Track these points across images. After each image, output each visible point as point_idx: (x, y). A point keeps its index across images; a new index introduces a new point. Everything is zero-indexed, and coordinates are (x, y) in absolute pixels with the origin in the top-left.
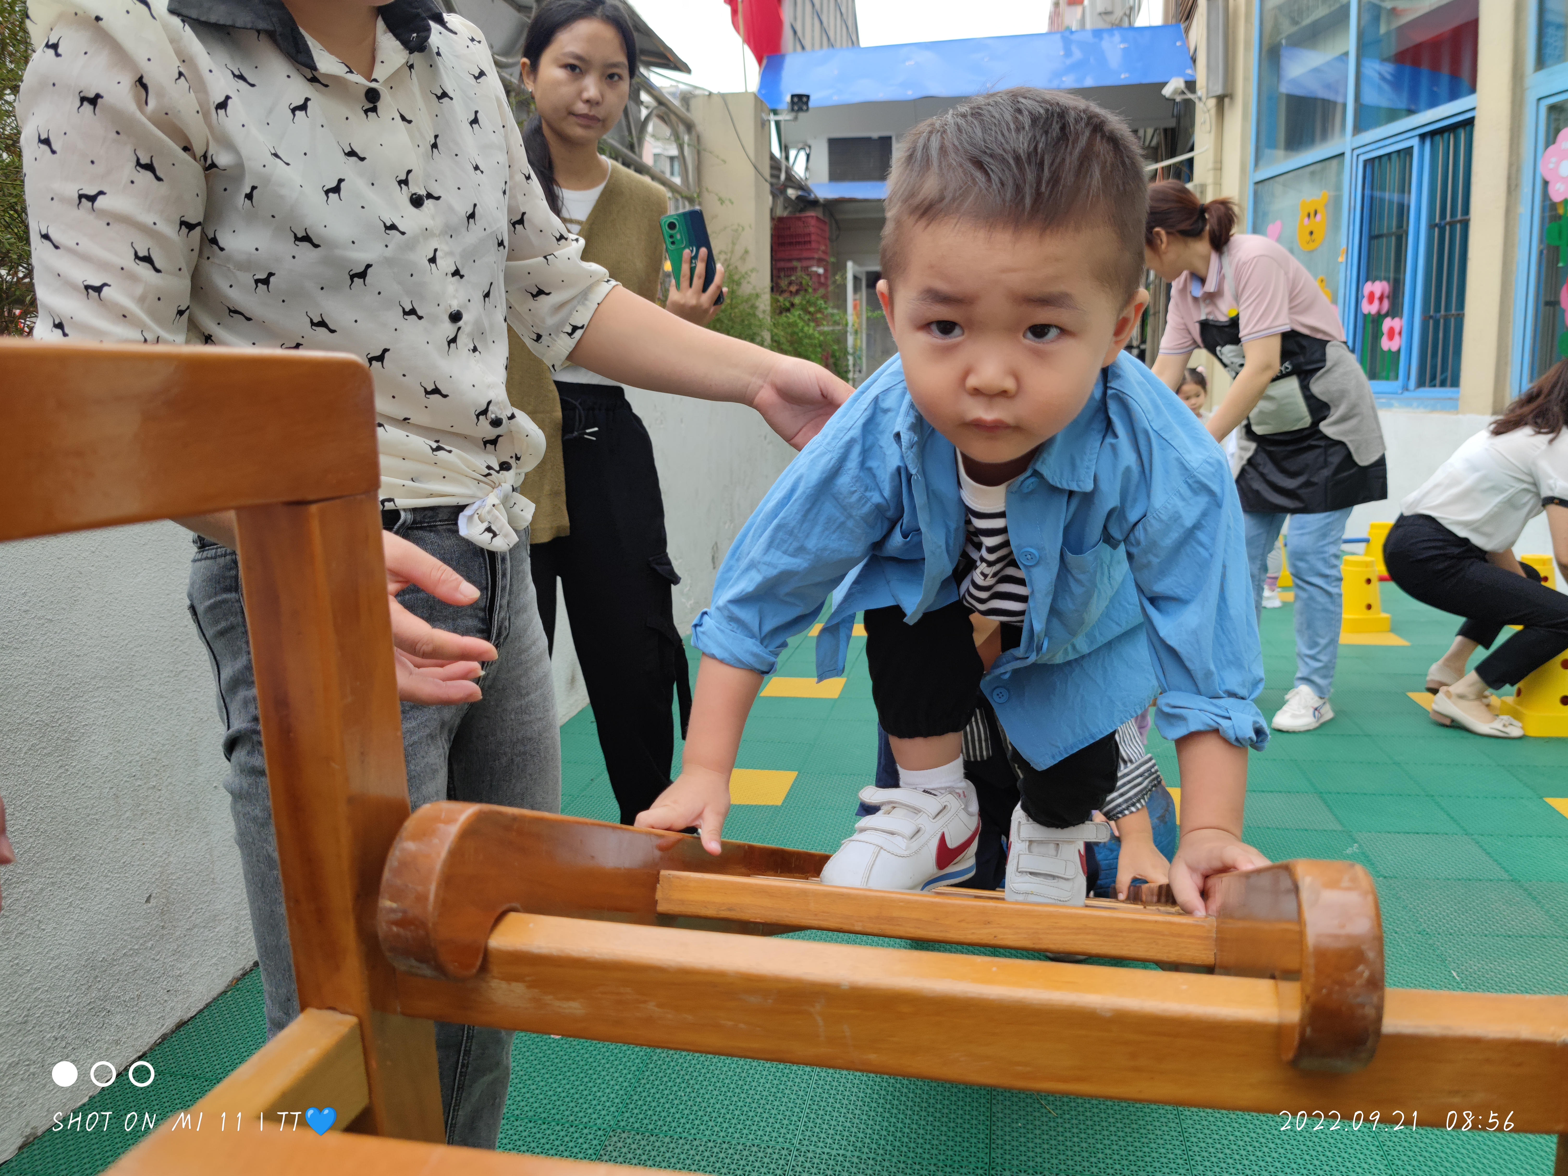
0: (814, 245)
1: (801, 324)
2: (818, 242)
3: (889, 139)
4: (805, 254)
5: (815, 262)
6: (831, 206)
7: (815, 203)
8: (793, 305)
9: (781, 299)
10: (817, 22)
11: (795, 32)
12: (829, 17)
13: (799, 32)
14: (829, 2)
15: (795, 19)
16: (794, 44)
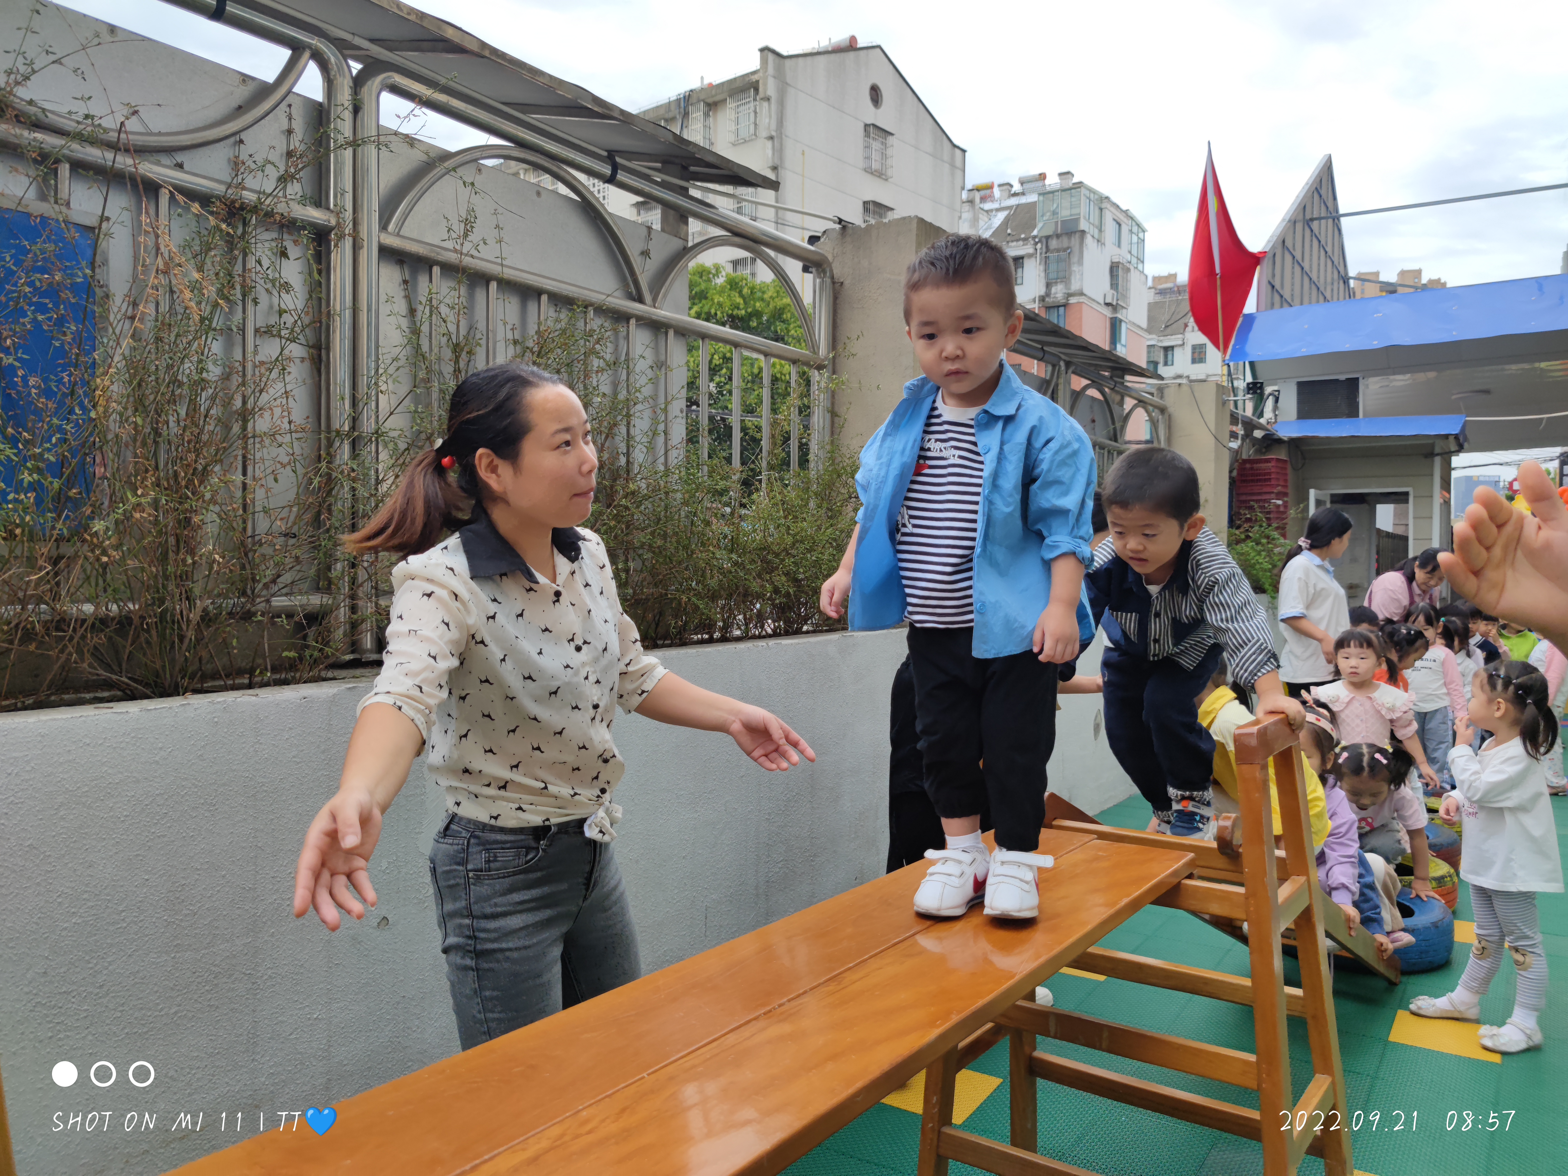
0: (1273, 482)
1: (1253, 554)
2: (1278, 479)
3: (1356, 380)
4: (1265, 490)
5: (1273, 496)
6: (1296, 444)
7: (1279, 441)
8: (1248, 537)
9: (1237, 532)
10: (1297, 269)
11: (1273, 287)
12: (1311, 260)
13: (1278, 286)
14: (1311, 246)
15: (1274, 276)
16: (1272, 298)
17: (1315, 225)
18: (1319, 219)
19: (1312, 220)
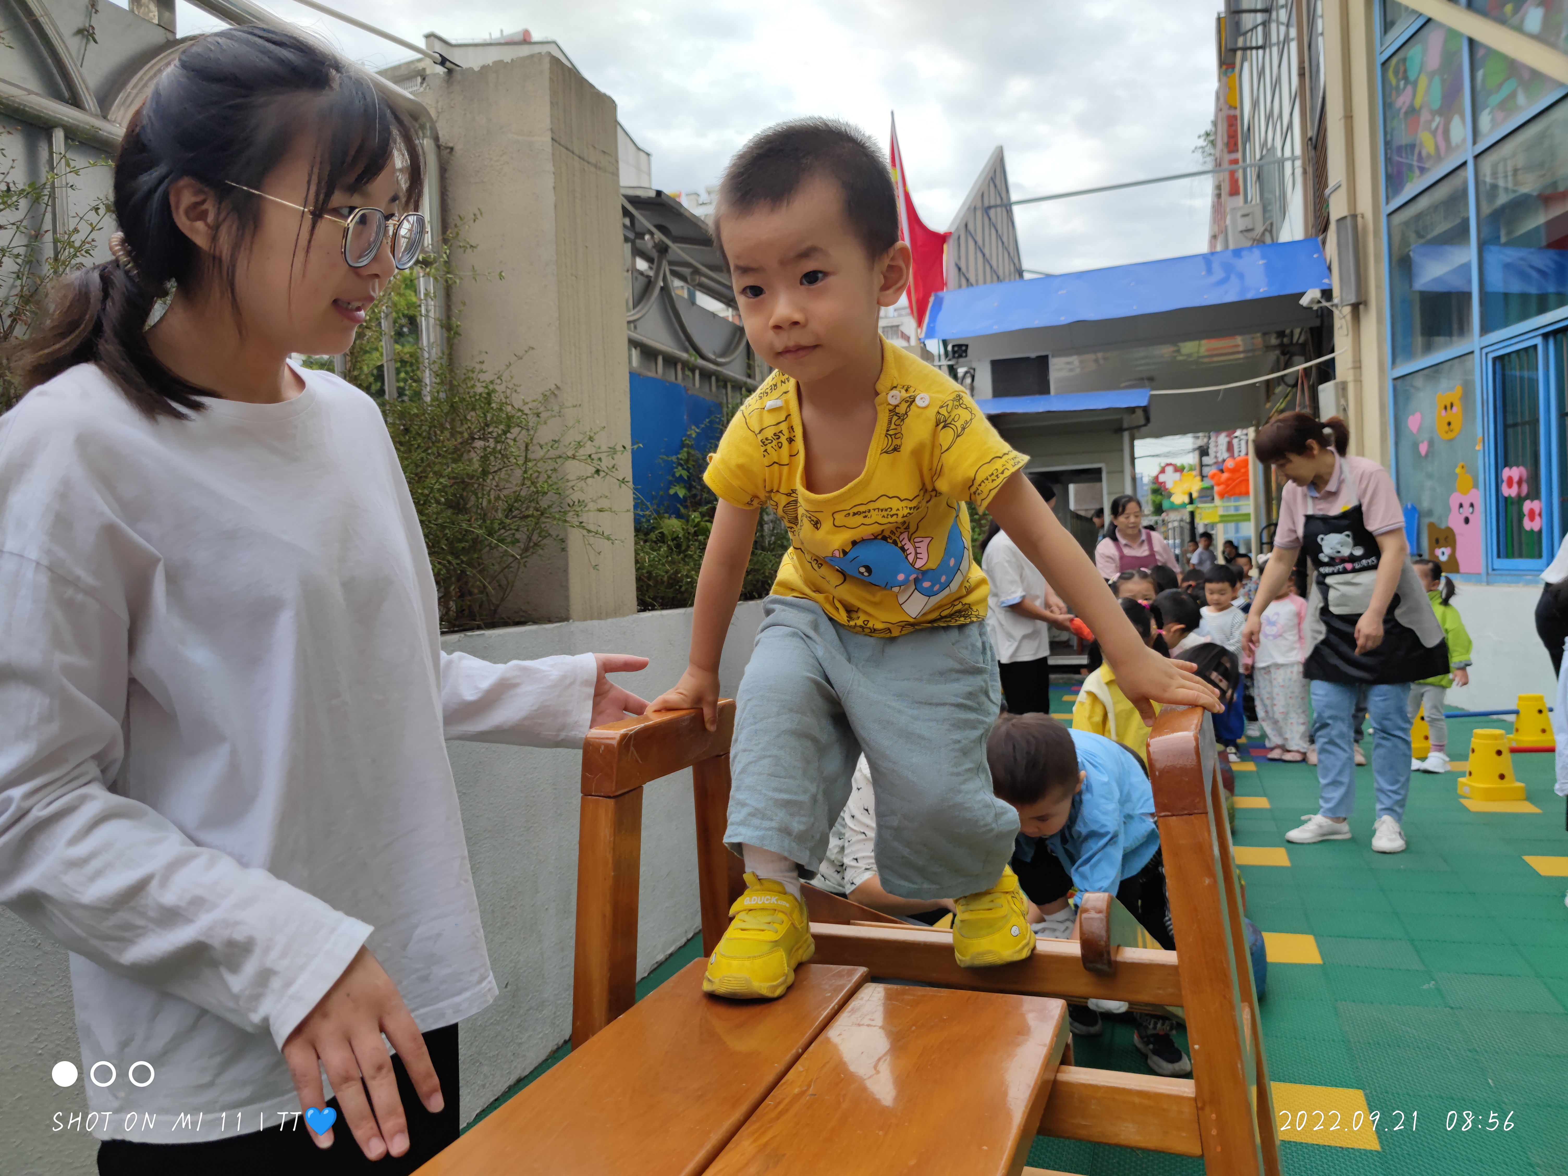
3: (1046, 357)
10: (980, 256)
11: (960, 269)
12: (991, 248)
13: (964, 269)
14: (990, 234)
15: (959, 258)
16: (960, 280)
17: (992, 212)
18: (996, 206)
19: (990, 207)
